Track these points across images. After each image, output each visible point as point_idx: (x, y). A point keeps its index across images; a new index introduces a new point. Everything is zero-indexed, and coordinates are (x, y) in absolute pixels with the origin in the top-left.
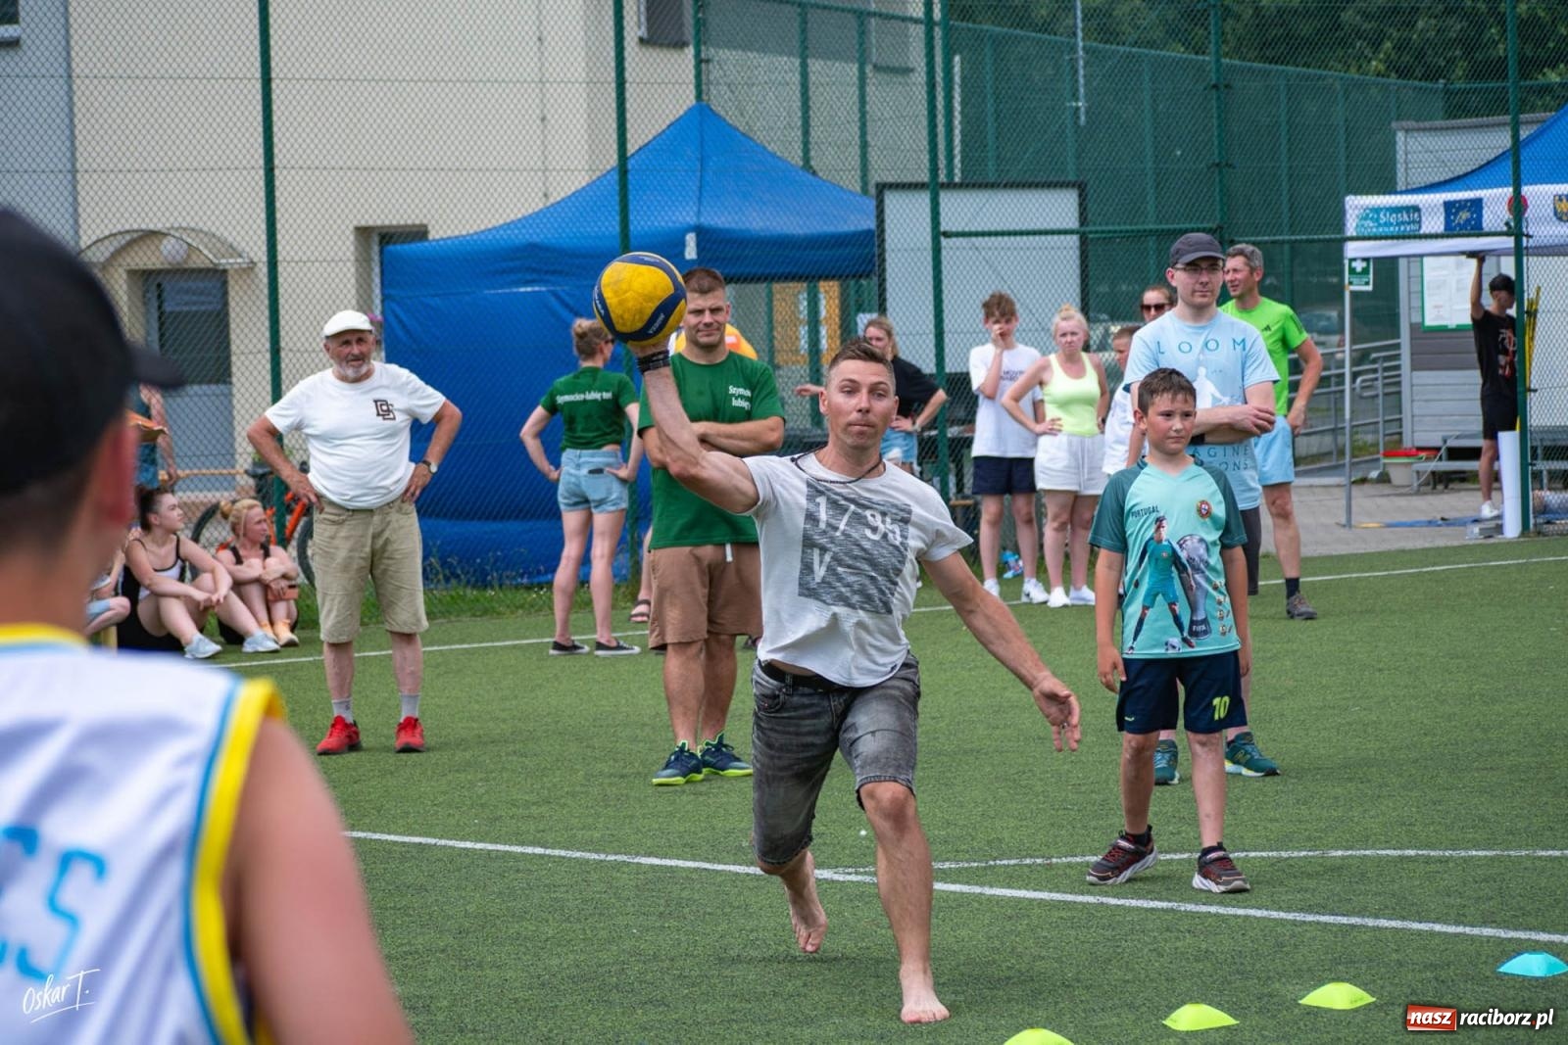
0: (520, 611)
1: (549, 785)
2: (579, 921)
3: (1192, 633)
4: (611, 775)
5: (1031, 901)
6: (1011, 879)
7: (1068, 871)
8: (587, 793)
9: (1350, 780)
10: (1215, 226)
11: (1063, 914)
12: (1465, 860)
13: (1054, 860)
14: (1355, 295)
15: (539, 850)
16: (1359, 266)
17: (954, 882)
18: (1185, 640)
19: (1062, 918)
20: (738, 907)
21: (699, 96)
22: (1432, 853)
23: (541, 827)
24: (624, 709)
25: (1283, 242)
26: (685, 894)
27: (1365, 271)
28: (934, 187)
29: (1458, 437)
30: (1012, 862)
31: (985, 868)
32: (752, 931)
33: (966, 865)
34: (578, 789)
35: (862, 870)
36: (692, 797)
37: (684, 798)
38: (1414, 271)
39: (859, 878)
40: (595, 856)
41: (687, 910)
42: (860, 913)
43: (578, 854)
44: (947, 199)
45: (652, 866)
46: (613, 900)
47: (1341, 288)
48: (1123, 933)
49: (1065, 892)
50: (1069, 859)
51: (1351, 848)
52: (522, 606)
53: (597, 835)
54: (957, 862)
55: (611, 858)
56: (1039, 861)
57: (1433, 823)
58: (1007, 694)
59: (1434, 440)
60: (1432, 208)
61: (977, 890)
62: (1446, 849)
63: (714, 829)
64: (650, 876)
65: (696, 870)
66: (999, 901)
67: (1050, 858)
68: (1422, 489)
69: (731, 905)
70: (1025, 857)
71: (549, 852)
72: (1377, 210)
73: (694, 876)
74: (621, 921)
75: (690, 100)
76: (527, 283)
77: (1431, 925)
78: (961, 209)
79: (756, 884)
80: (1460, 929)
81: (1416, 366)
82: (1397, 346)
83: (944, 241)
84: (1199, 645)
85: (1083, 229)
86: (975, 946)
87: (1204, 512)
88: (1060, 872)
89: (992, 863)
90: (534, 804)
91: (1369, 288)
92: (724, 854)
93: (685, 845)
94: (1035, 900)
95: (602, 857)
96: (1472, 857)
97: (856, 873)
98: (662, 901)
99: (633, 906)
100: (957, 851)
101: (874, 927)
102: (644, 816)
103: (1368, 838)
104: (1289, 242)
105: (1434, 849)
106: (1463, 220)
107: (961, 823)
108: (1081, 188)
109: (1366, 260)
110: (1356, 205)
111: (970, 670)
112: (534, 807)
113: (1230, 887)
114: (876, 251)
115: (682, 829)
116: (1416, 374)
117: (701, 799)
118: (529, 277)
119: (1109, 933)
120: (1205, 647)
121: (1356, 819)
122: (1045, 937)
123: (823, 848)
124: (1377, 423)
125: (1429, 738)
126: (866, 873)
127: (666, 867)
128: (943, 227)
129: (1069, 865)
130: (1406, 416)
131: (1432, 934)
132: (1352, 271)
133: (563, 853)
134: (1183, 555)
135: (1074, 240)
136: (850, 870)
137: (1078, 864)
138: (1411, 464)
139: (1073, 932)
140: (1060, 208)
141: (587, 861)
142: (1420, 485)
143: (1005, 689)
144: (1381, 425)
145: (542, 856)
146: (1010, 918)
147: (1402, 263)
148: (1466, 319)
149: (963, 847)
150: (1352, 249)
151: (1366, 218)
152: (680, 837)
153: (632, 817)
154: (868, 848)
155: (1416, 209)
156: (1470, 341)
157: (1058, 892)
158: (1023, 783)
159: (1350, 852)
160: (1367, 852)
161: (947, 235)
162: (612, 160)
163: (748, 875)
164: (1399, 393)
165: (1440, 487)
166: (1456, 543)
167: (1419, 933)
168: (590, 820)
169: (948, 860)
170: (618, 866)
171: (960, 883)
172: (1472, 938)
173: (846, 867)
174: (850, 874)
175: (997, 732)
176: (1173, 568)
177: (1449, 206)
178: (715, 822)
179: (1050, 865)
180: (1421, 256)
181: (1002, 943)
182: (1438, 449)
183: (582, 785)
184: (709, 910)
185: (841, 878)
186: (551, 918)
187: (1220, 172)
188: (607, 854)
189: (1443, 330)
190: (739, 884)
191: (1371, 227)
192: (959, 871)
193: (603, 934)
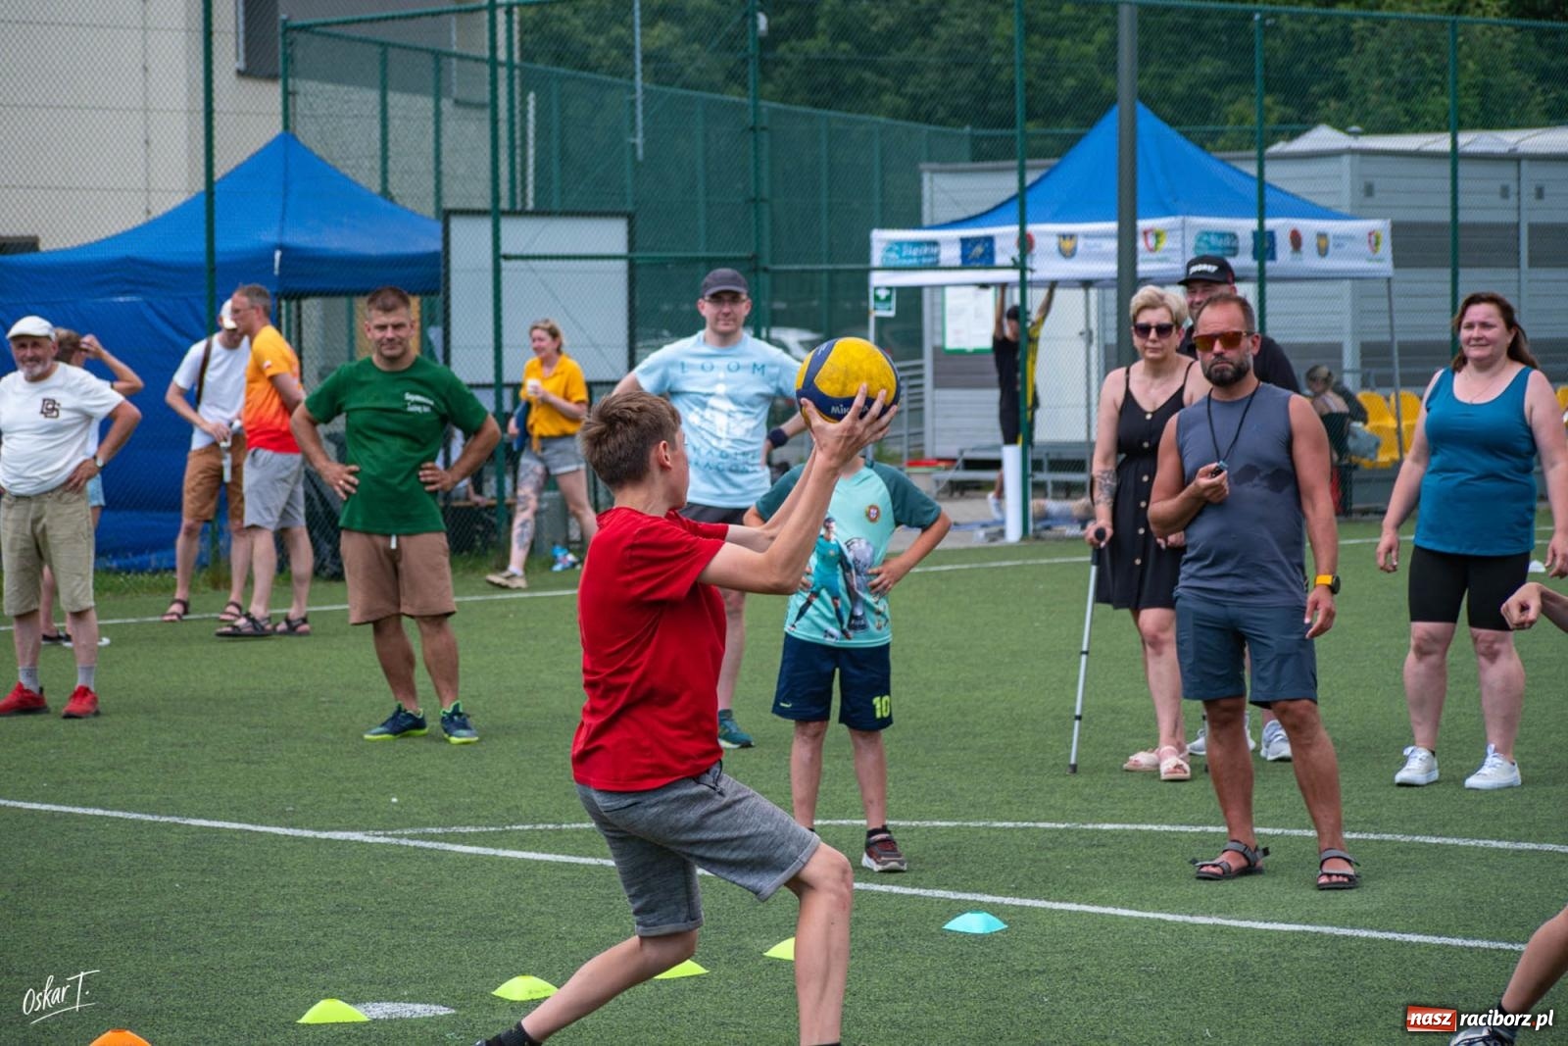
0: (108, 594)
1: (115, 753)
2: (128, 876)
3: (850, 627)
4: (173, 745)
5: (538, 862)
6: (523, 842)
7: (575, 836)
8: (149, 760)
9: (838, 757)
10: (750, 255)
11: (566, 874)
12: (930, 830)
13: (564, 826)
14: (880, 321)
15: (99, 812)
16: (883, 294)
17: (471, 845)
18: (843, 632)
19: (564, 878)
20: (274, 865)
21: (286, 127)
22: (901, 823)
23: (104, 791)
24: (193, 685)
25: (822, 271)
26: (227, 852)
27: (888, 299)
28: (496, 214)
29: (973, 450)
30: (527, 827)
31: (501, 833)
32: (283, 887)
33: (485, 829)
34: (142, 756)
35: (390, 833)
36: (245, 765)
37: (238, 766)
38: (938, 299)
39: (387, 840)
40: (149, 818)
41: (227, 867)
42: (383, 872)
43: (134, 816)
44: (508, 226)
45: (201, 827)
46: (161, 858)
47: (866, 313)
48: (616, 891)
49: (570, 855)
50: (578, 825)
51: (830, 818)
52: (109, 589)
53: (153, 798)
54: (477, 826)
55: (164, 819)
56: (550, 826)
57: (905, 797)
58: (542, 676)
59: (951, 451)
60: (950, 242)
61: (491, 851)
62: (914, 820)
63: (261, 794)
64: (198, 836)
65: (240, 831)
66: (509, 861)
67: (561, 823)
68: (941, 496)
69: (268, 863)
70: (539, 823)
71: (108, 813)
72: (900, 244)
73: (238, 836)
74: (166, 876)
75: (278, 129)
76: (124, 293)
77: (890, 887)
78: (519, 235)
79: (293, 844)
80: (915, 891)
81: (938, 384)
82: (920, 367)
83: (504, 264)
84: (855, 638)
85: (631, 255)
86: (482, 902)
87: (873, 516)
88: (568, 836)
89: (508, 828)
90: (100, 770)
91: (892, 314)
92: (268, 817)
93: (232, 809)
94: (542, 861)
95: (156, 818)
96: (935, 827)
97: (385, 836)
98: (206, 859)
99: (179, 863)
100: (478, 817)
101: (395, 885)
102: (199, 782)
103: (846, 809)
104: (828, 271)
105: (903, 820)
106: (978, 254)
107: (485, 792)
108: (631, 219)
109: (890, 288)
110: (882, 239)
111: (512, 653)
112: (99, 773)
113: (886, 867)
114: (443, 271)
115: (231, 794)
116: (937, 392)
117: (253, 767)
118: (127, 287)
119: (604, 892)
120: (858, 641)
121: (838, 793)
122: (546, 895)
123: (358, 812)
124: (901, 436)
125: (912, 721)
126: (393, 836)
127: (213, 828)
128: (505, 249)
129: (578, 831)
130: (928, 427)
131: (890, 895)
132: (877, 298)
133: (121, 814)
134: (850, 556)
135: (622, 265)
136: (380, 833)
137: (585, 829)
138: (929, 474)
139: (572, 891)
140: (611, 235)
141: (142, 822)
142: (939, 492)
143: (541, 671)
144: (905, 439)
145: (101, 817)
146: (517, 877)
147: (926, 293)
148: (986, 343)
149: (484, 813)
150: (877, 279)
151: (890, 250)
152: (229, 802)
153: (188, 782)
154: (398, 812)
155: (934, 243)
156: (991, 363)
157: (563, 854)
158: (546, 756)
159: (828, 822)
160: (844, 822)
161: (507, 257)
162: (200, 186)
163: (286, 836)
164: (921, 409)
165: (956, 494)
166: (962, 546)
167: (879, 894)
168: (149, 786)
169: (469, 824)
170: (169, 827)
171: (476, 845)
172: (925, 899)
173: (377, 830)
174: (378, 836)
175: (528, 709)
176: (839, 566)
177: (964, 241)
178: (263, 788)
179: (560, 830)
180: (942, 287)
181: (508, 900)
182: (954, 460)
183: (146, 754)
184: (247, 867)
185: (370, 840)
186: (102, 872)
187: (756, 207)
188: (161, 815)
189: (960, 353)
190: (277, 844)
191: (894, 259)
192: (478, 835)
193: (148, 887)
